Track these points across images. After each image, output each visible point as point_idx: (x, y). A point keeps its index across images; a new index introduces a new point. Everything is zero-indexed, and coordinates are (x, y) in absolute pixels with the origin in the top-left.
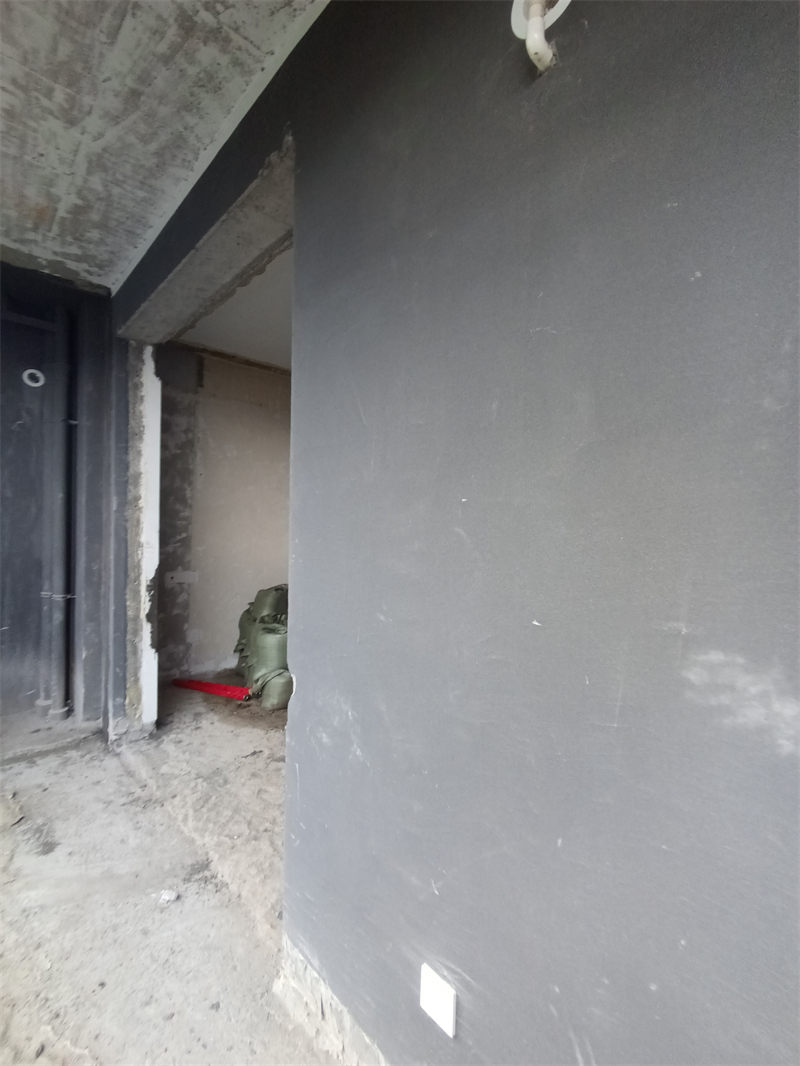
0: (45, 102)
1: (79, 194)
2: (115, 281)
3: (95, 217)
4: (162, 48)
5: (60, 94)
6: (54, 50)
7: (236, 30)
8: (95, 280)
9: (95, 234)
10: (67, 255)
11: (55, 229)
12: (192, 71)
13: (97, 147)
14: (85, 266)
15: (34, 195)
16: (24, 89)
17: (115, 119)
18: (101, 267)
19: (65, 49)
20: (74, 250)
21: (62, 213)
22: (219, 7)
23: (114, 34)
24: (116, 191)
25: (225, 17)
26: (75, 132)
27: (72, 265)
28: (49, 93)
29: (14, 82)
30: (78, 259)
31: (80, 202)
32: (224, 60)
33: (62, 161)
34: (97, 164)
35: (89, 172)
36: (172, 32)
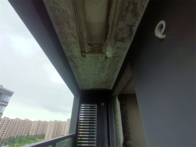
0: (101, 71)
1: (106, 79)
2: (111, 88)
3: (108, 81)
4: (112, 61)
5: (102, 70)
6: (101, 66)
7: (119, 55)
8: (109, 89)
9: (108, 83)
10: (105, 87)
11: (104, 84)
12: (115, 61)
13: (107, 73)
14: (108, 87)
15: (101, 81)
16: (99, 71)
17: (108, 70)
18: (109, 87)
19: (102, 66)
20: (106, 86)
21: (104, 82)
22: (117, 54)
23: (106, 62)
24: (109, 77)
25: (118, 54)
26: (104, 73)
27: (106, 88)
28: (101, 70)
29: (98, 71)
30: (106, 87)
31: (106, 80)
32: (119, 58)
33: (103, 76)
34: (107, 75)
35: (106, 76)
36: (112, 59)
